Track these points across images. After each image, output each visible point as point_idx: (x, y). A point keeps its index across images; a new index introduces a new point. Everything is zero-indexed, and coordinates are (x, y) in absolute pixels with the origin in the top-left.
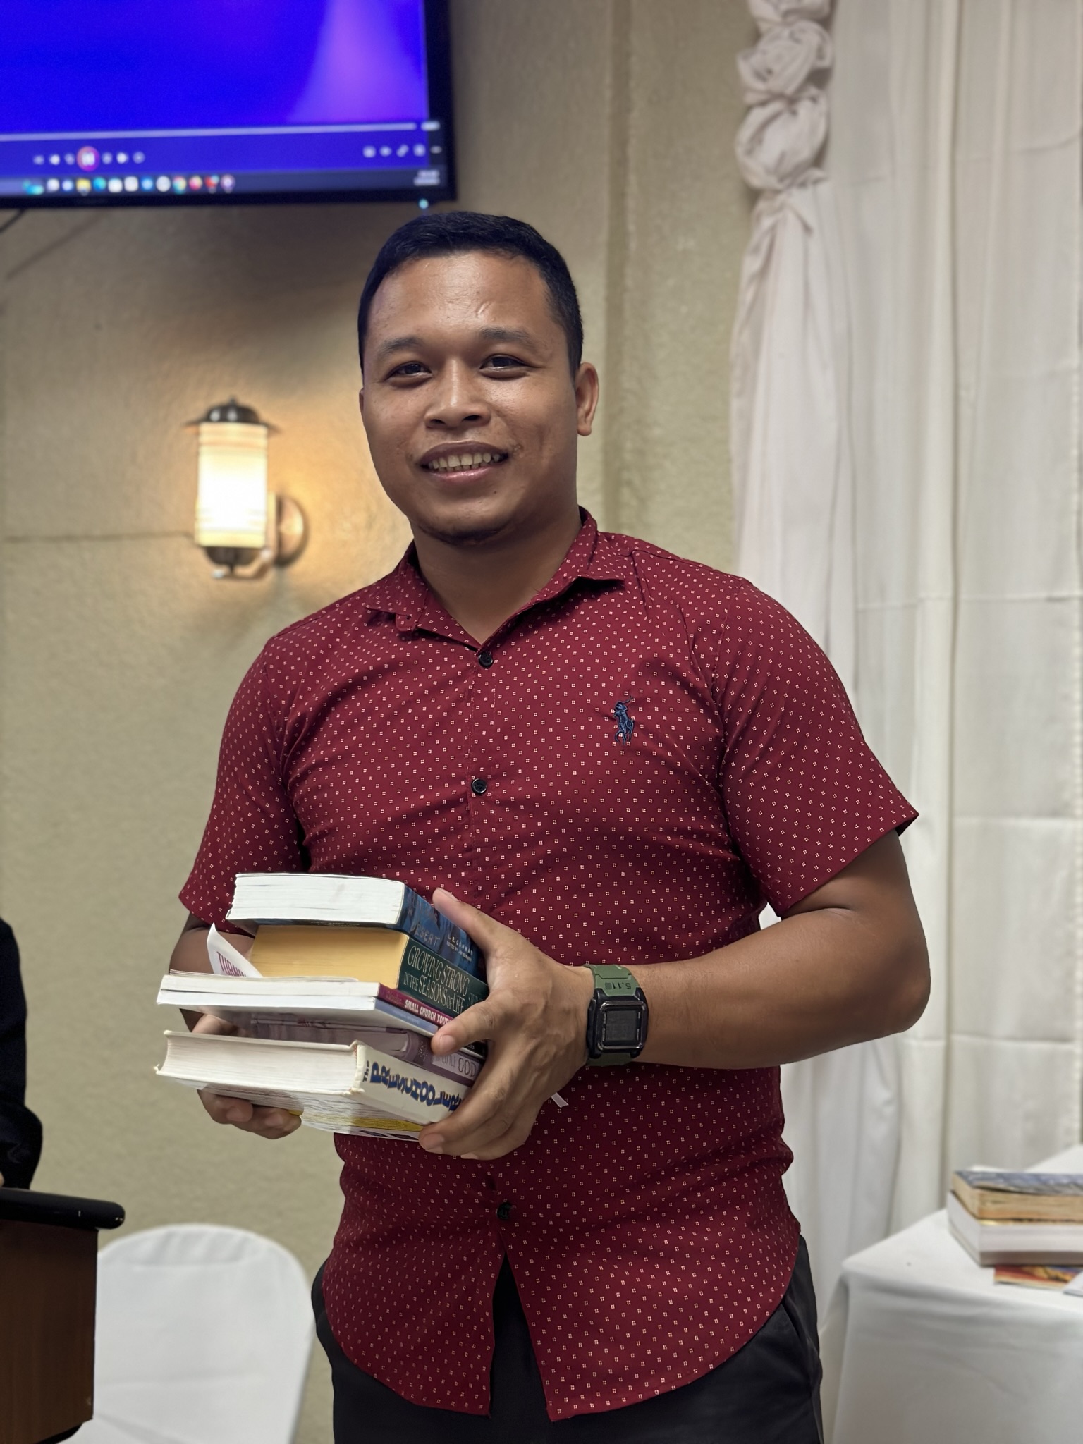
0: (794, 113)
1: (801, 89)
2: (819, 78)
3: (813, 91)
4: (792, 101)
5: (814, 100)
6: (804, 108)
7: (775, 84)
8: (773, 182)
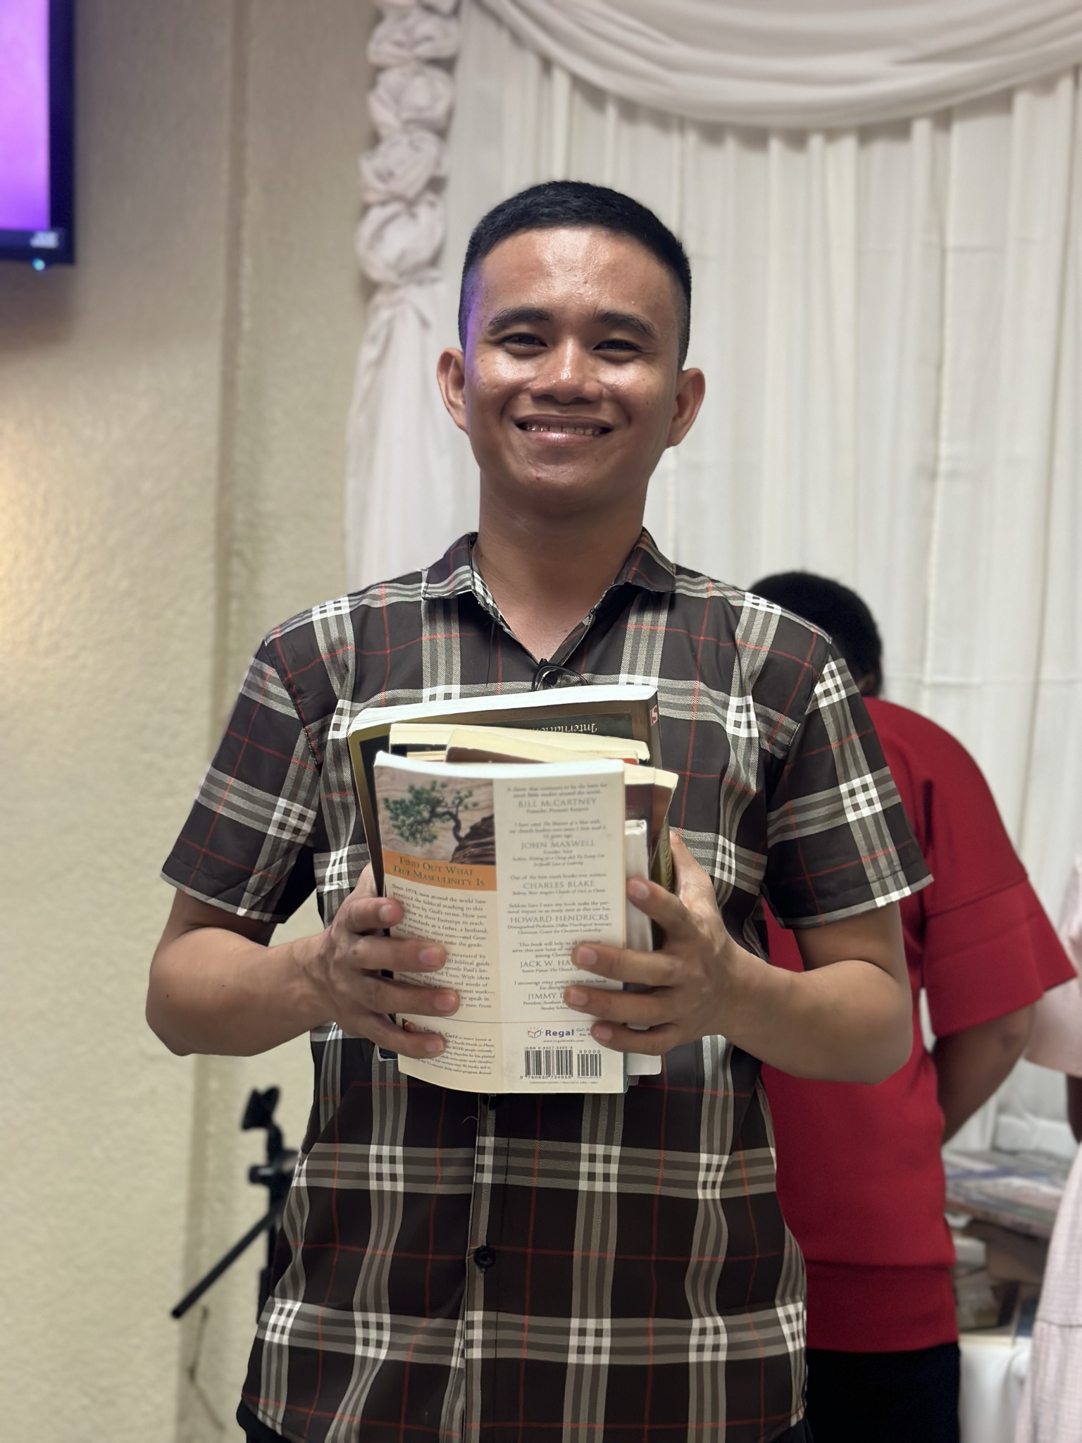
0: (413, 216)
1: (420, 195)
2: (436, 185)
3: (430, 197)
4: (410, 204)
5: (432, 205)
6: (423, 212)
7: (396, 186)
8: (392, 277)
